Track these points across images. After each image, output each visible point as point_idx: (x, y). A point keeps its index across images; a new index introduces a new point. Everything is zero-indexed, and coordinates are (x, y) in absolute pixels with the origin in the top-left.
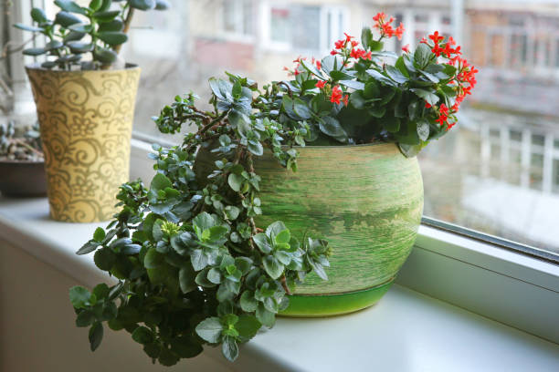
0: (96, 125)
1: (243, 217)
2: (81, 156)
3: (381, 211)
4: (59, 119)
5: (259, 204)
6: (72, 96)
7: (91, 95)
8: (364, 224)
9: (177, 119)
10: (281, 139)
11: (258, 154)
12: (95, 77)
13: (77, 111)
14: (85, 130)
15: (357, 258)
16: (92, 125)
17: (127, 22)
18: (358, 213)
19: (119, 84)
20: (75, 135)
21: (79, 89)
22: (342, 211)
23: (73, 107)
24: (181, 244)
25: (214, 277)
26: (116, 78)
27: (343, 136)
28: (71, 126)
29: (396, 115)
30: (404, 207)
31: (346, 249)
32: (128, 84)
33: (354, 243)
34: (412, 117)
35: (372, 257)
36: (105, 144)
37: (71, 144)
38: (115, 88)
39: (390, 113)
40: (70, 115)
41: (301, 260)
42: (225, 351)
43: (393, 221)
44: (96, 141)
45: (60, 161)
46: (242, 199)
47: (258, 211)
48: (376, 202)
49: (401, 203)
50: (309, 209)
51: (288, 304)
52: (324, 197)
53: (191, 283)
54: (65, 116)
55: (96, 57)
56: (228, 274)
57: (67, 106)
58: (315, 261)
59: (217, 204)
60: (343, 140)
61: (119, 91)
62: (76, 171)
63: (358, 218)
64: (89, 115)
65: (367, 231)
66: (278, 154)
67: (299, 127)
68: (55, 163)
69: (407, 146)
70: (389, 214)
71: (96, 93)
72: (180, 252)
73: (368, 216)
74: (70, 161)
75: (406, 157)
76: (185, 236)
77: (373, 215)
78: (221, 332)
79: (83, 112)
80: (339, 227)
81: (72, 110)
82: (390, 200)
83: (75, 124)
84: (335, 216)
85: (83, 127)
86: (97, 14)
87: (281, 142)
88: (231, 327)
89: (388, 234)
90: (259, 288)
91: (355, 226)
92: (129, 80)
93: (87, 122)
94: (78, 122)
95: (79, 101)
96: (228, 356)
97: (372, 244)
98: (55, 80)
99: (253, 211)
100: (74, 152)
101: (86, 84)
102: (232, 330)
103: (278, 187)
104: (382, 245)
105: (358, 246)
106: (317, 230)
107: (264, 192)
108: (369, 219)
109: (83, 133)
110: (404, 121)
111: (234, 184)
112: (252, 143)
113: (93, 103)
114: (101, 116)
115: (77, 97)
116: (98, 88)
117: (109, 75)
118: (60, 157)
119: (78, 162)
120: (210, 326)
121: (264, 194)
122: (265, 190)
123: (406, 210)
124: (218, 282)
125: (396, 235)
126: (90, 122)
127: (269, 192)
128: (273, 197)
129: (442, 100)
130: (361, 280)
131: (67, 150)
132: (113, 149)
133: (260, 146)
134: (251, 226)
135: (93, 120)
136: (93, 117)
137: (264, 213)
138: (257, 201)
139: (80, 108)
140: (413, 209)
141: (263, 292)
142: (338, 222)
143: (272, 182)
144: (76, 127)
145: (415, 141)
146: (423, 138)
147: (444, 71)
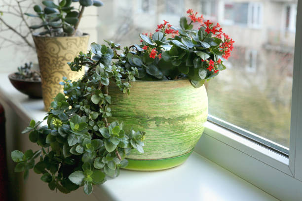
0: (64, 65)
1: (100, 118)
2: (57, 79)
3: (177, 116)
4: (46, 61)
5: (110, 111)
6: (52, 50)
7: (61, 49)
8: (167, 123)
9: (80, 64)
10: (121, 77)
11: (106, 85)
12: (63, 40)
13: (55, 57)
14: (59, 67)
15: (164, 141)
16: (62, 64)
17: (81, 12)
18: (164, 117)
19: (76, 44)
20: (54, 69)
21: (55, 46)
22: (154, 116)
23: (52, 55)
24: (63, 132)
25: (79, 150)
26: (74, 41)
27: (160, 76)
28: (52, 65)
29: (187, 64)
30: (191, 114)
31: (156, 137)
32: (81, 44)
33: (162, 133)
34: (196, 66)
35: (173, 141)
36: (68, 74)
37: (52, 74)
38: (74, 46)
39: (184, 64)
40: (51, 59)
41: (127, 142)
42: (85, 189)
43: (184, 122)
44: (64, 72)
45: (47, 82)
46: (100, 108)
47: (108, 115)
48: (175, 112)
49: (190, 112)
50: (136, 114)
51: (128, 164)
52: (144, 108)
53: (68, 152)
54: (49, 59)
55: (65, 30)
56: (87, 148)
57: (50, 55)
58: (136, 143)
59: (87, 110)
60: (160, 77)
61: (76, 47)
62: (55, 87)
63: (164, 120)
64: (60, 59)
65: (169, 127)
66: (119, 85)
67: (131, 70)
68: (45, 83)
69: (195, 82)
70: (182, 118)
71: (64, 49)
72: (63, 136)
73: (169, 119)
74: (52, 82)
75: (195, 87)
76: (65, 127)
77: (172, 118)
78: (84, 179)
79: (58, 58)
80: (153, 124)
81: (52, 57)
82: (183, 111)
83: (54, 63)
84: (150, 119)
85: (58, 65)
86: (64, 8)
87: (121, 78)
88: (88, 176)
89: (181, 129)
90: (105, 156)
91: (161, 124)
92: (82, 42)
93: (59, 63)
94: (55, 63)
95: (56, 52)
96: (87, 191)
97: (172, 134)
98: (43, 41)
99: (105, 114)
100: (53, 78)
101: (58, 44)
102: (89, 178)
103: (121, 102)
104: (178, 134)
105: (163, 135)
106: (141, 126)
107: (114, 104)
108: (170, 120)
109: (58, 68)
110: (192, 68)
111: (94, 100)
112: (103, 79)
113: (62, 53)
114: (67, 60)
115: (54, 50)
116: (65, 46)
117: (70, 39)
118: (47, 80)
119: (55, 83)
120: (78, 176)
121: (114, 106)
122: (114, 103)
123: (193, 116)
124: (82, 153)
125: (187, 129)
126: (61, 63)
127: (116, 104)
128: (118, 108)
129: (212, 57)
130: (167, 153)
131: (50, 77)
132: (73, 76)
133: (108, 81)
134: (105, 123)
135: (62, 62)
136: (63, 60)
137: (113, 116)
138: (109, 109)
139: (56, 56)
140: (197, 116)
141: (108, 159)
142: (152, 122)
143: (118, 99)
144: (54, 65)
145: (198, 79)
146: (203, 77)
147: (215, 41)
